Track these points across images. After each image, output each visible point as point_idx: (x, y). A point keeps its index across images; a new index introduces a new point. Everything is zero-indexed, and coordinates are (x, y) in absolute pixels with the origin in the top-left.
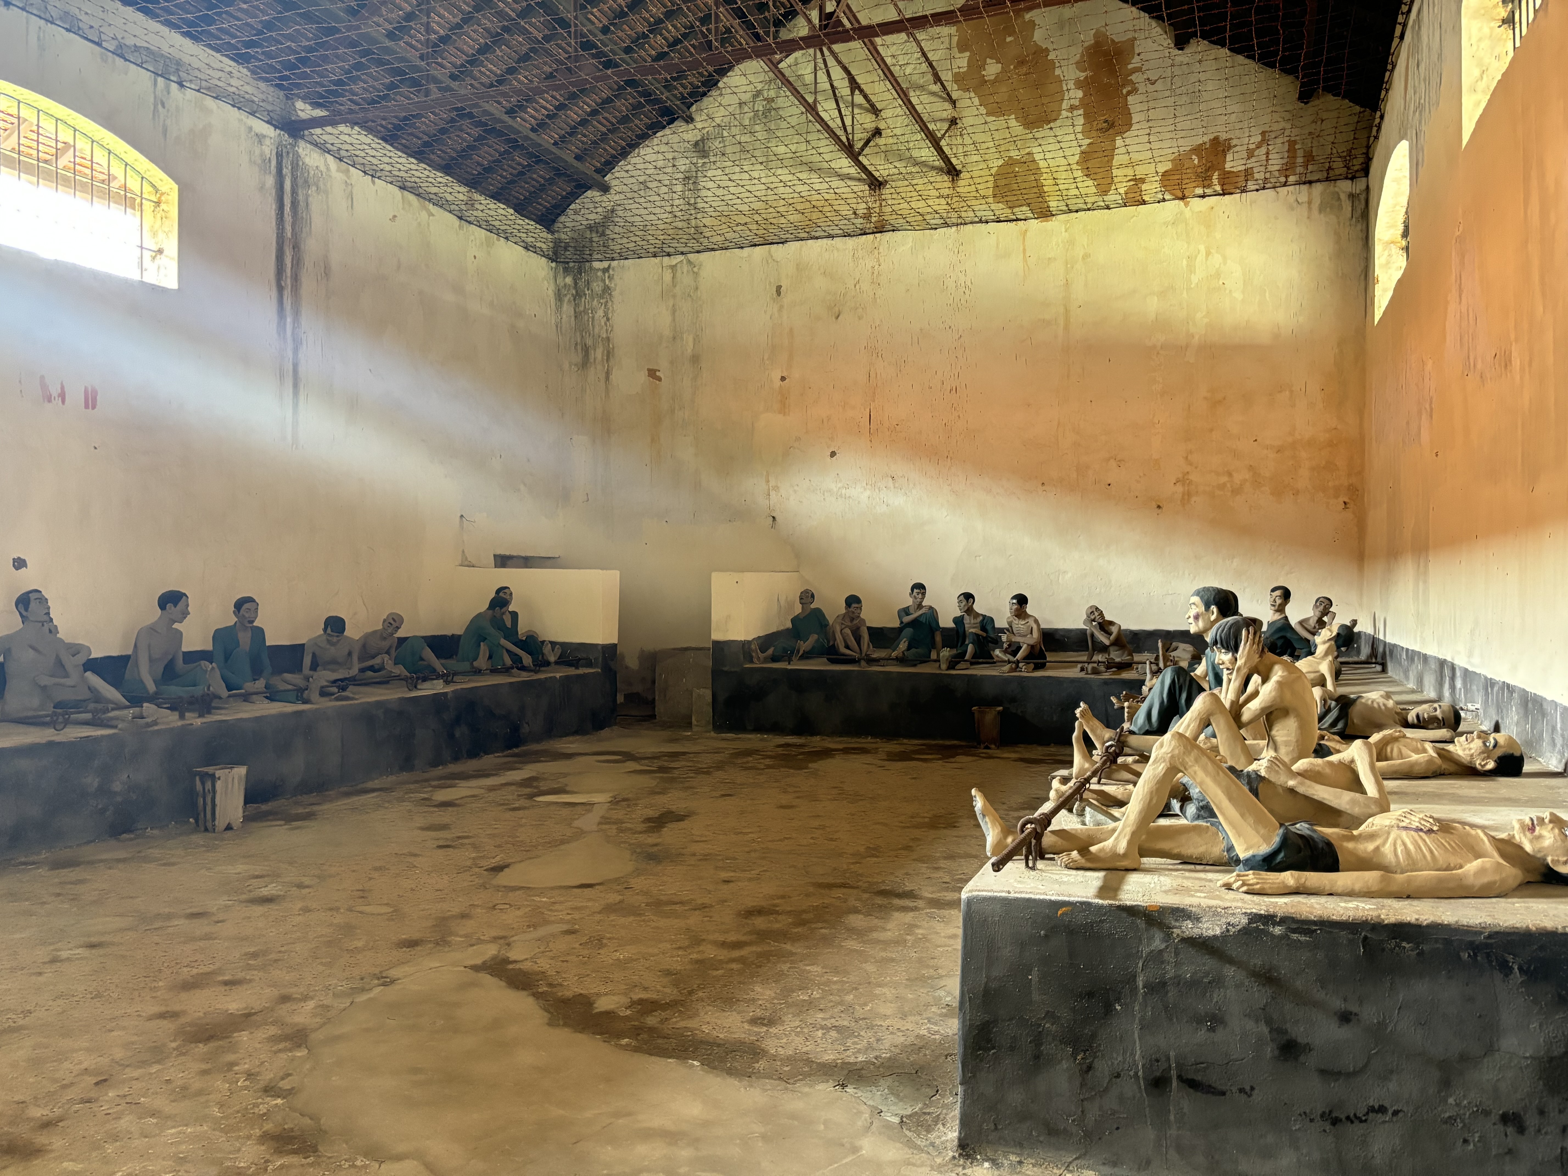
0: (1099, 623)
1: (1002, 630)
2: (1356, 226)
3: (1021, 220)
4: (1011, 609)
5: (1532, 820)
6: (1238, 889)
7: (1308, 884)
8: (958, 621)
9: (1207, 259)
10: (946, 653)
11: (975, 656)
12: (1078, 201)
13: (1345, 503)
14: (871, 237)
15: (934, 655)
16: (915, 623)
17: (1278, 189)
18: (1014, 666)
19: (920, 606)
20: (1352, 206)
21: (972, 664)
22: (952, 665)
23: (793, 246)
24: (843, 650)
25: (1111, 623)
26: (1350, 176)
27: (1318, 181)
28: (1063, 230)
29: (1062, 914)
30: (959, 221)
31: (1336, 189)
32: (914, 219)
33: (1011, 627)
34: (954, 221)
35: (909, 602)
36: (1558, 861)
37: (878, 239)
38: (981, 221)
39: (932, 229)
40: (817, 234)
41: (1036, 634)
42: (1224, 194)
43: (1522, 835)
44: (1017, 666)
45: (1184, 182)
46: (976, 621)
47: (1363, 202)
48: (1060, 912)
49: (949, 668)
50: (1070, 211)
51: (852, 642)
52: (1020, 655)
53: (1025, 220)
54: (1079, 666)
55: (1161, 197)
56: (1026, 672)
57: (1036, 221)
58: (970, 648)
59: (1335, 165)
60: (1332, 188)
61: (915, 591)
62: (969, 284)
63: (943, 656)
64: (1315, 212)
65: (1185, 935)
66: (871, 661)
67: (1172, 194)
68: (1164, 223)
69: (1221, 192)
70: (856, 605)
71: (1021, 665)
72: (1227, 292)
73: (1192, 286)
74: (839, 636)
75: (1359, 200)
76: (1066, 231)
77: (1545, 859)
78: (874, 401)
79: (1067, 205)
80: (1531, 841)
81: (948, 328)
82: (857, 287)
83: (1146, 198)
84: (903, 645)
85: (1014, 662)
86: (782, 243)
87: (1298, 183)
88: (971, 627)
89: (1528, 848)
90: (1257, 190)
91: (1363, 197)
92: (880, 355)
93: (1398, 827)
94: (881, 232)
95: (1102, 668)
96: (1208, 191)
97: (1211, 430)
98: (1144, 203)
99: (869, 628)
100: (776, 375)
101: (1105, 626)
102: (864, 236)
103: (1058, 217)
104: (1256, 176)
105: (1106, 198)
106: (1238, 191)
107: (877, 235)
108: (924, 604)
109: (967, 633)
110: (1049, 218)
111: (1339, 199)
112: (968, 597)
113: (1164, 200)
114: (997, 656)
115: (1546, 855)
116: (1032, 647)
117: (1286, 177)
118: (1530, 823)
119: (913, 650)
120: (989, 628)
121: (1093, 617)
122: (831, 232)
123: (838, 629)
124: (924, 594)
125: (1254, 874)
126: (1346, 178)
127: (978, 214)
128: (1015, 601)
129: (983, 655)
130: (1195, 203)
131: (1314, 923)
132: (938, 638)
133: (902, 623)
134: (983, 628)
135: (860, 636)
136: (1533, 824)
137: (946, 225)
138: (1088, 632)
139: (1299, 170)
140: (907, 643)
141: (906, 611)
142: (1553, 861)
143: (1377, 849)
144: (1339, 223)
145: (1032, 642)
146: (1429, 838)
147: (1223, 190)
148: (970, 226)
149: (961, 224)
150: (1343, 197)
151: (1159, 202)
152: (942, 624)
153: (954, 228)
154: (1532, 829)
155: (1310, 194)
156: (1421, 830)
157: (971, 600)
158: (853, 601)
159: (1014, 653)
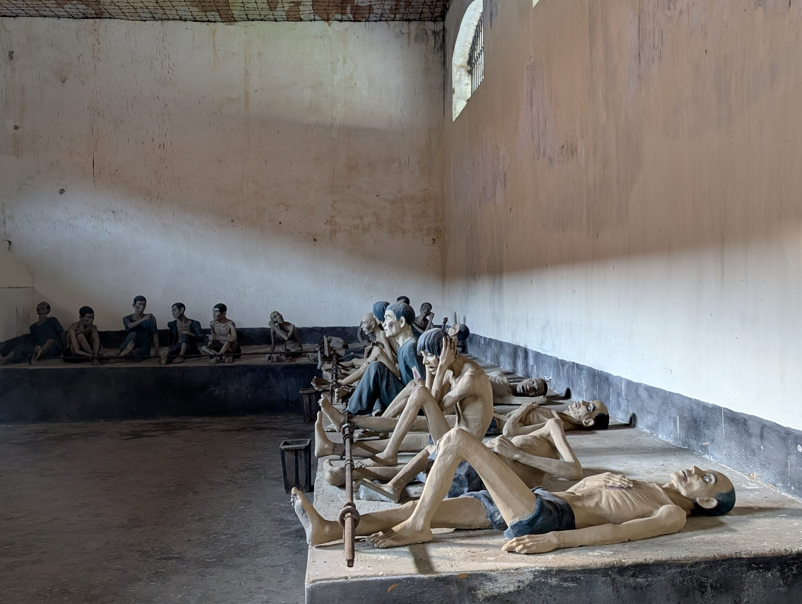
0: (280, 324)
1: (207, 331)
2: (437, 54)
3: (211, 22)
4: (214, 315)
5: (684, 473)
6: (520, 551)
7: (566, 541)
8: (172, 325)
9: (344, 66)
10: (165, 351)
11: (187, 352)
12: (254, 12)
13: (433, 239)
14: (92, 20)
15: (152, 352)
16: (139, 328)
17: (389, 22)
18: (219, 358)
19: (142, 315)
20: (435, 40)
21: (185, 358)
22: (169, 361)
23: (23, 20)
24: (78, 352)
25: (288, 324)
26: (433, 19)
27: (414, 20)
28: (243, 33)
29: (391, 591)
30: (164, 17)
31: (425, 27)
32: (129, 11)
33: (213, 329)
34: (160, 16)
35: (132, 311)
36: (703, 500)
37: (98, 24)
38: (181, 19)
39: (142, 20)
40: (45, 13)
41: (234, 334)
42: (354, 21)
43: (679, 484)
44: (221, 359)
45: (330, 8)
46: (186, 325)
47: (441, 38)
48: (389, 589)
49: (167, 363)
50: (249, 20)
51: (86, 344)
52: (223, 350)
53: (215, 22)
54: (268, 356)
55: (313, 17)
56: (227, 362)
57: (223, 24)
58: (184, 346)
59: (424, 10)
60: (422, 26)
61: (138, 302)
62: (172, 65)
63: (164, 354)
64: (412, 41)
65: (487, 595)
66: (103, 360)
67: (321, 17)
68: (315, 36)
69: (353, 19)
70: (89, 315)
71: (223, 358)
72: (358, 90)
73: (335, 84)
74: (74, 340)
75: (439, 36)
76: (245, 34)
77: (695, 500)
78: (96, 150)
79: (247, 15)
80: (686, 488)
81: (156, 98)
82: (81, 58)
83: (302, 17)
84: (130, 346)
85: (219, 356)
86: (14, 17)
87: (402, 20)
88: (183, 330)
89: (684, 493)
90: (376, 21)
91: (441, 34)
92: (101, 114)
93: (606, 486)
94: (100, 18)
95: (283, 357)
96: (345, 17)
97: (349, 187)
98: (301, 20)
99: (99, 332)
100: (10, 124)
101: (283, 326)
102: (86, 20)
103: (239, 23)
104: (375, 11)
105: (275, 13)
106: (364, 20)
107: (97, 20)
108: (144, 313)
109: (180, 335)
110: (232, 23)
111: (427, 34)
112: (180, 306)
113: (315, 20)
114: (204, 352)
115: (695, 497)
116: (231, 344)
117: (395, 14)
118: (683, 475)
119: (137, 349)
120: (197, 329)
121: (275, 320)
122: (57, 13)
123: (73, 333)
124: (145, 305)
125: (528, 538)
126: (431, 20)
127: (179, 13)
128: (217, 309)
129: (193, 352)
130: (335, 24)
131: (579, 572)
132: (156, 339)
133: (127, 328)
134: (192, 330)
135: (93, 340)
136: (685, 475)
137: (154, 19)
138: (272, 330)
139: (402, 10)
140: (133, 345)
141: (129, 319)
142: (700, 500)
143: (597, 504)
144: (427, 50)
145: (231, 340)
146: (630, 493)
147: (354, 18)
148: (172, 22)
149: (166, 19)
150: (429, 33)
151: (311, 21)
152: (159, 328)
153: (160, 22)
154: (685, 479)
155: (409, 28)
156: (623, 488)
157: (183, 309)
158: (86, 311)
159: (218, 349)
